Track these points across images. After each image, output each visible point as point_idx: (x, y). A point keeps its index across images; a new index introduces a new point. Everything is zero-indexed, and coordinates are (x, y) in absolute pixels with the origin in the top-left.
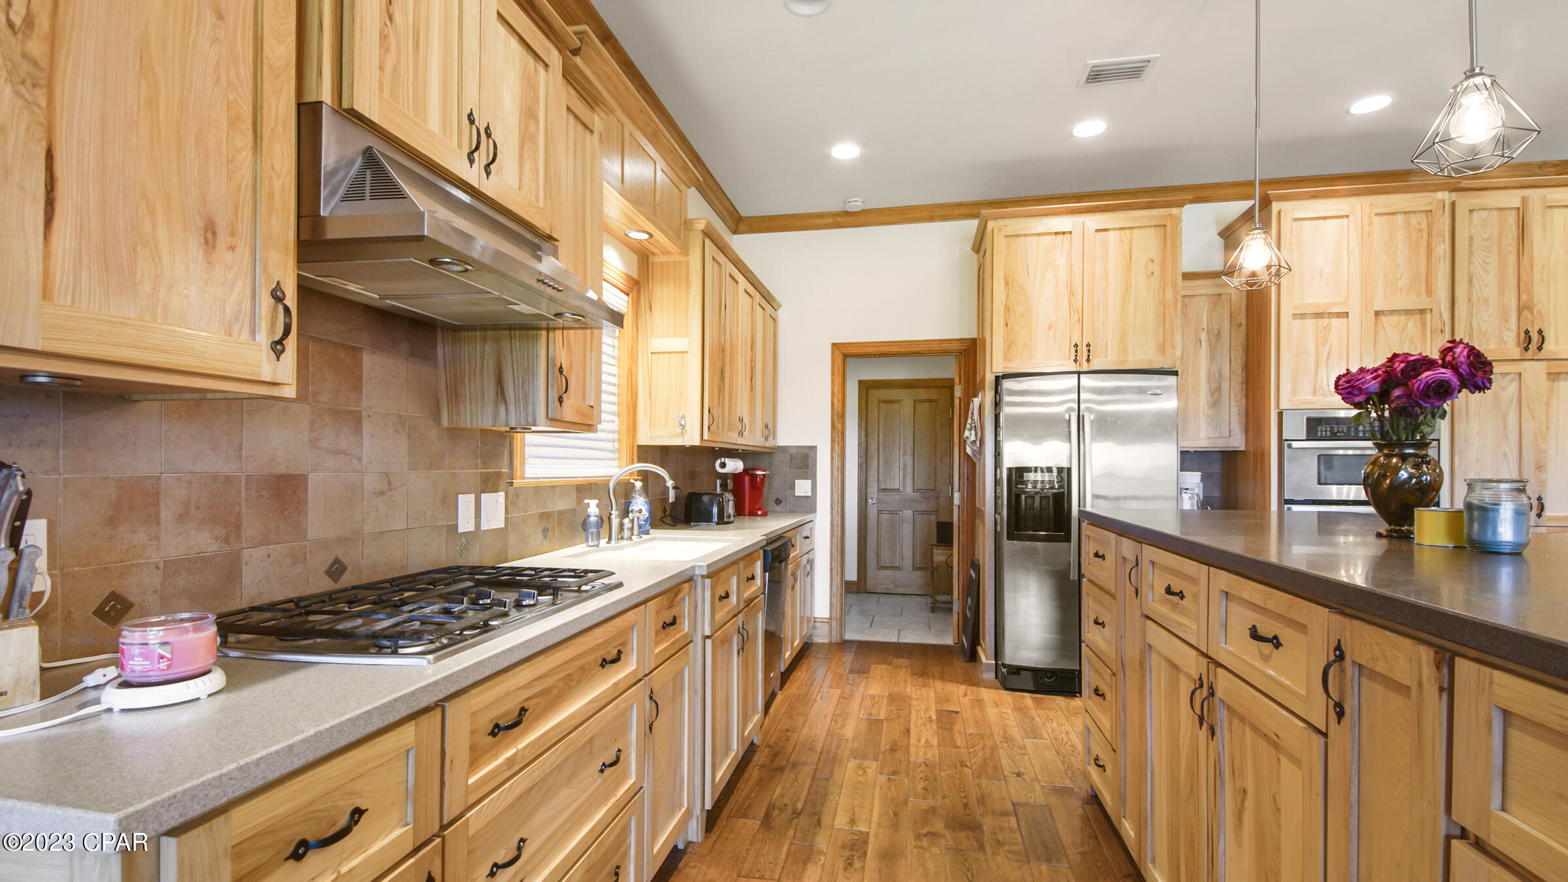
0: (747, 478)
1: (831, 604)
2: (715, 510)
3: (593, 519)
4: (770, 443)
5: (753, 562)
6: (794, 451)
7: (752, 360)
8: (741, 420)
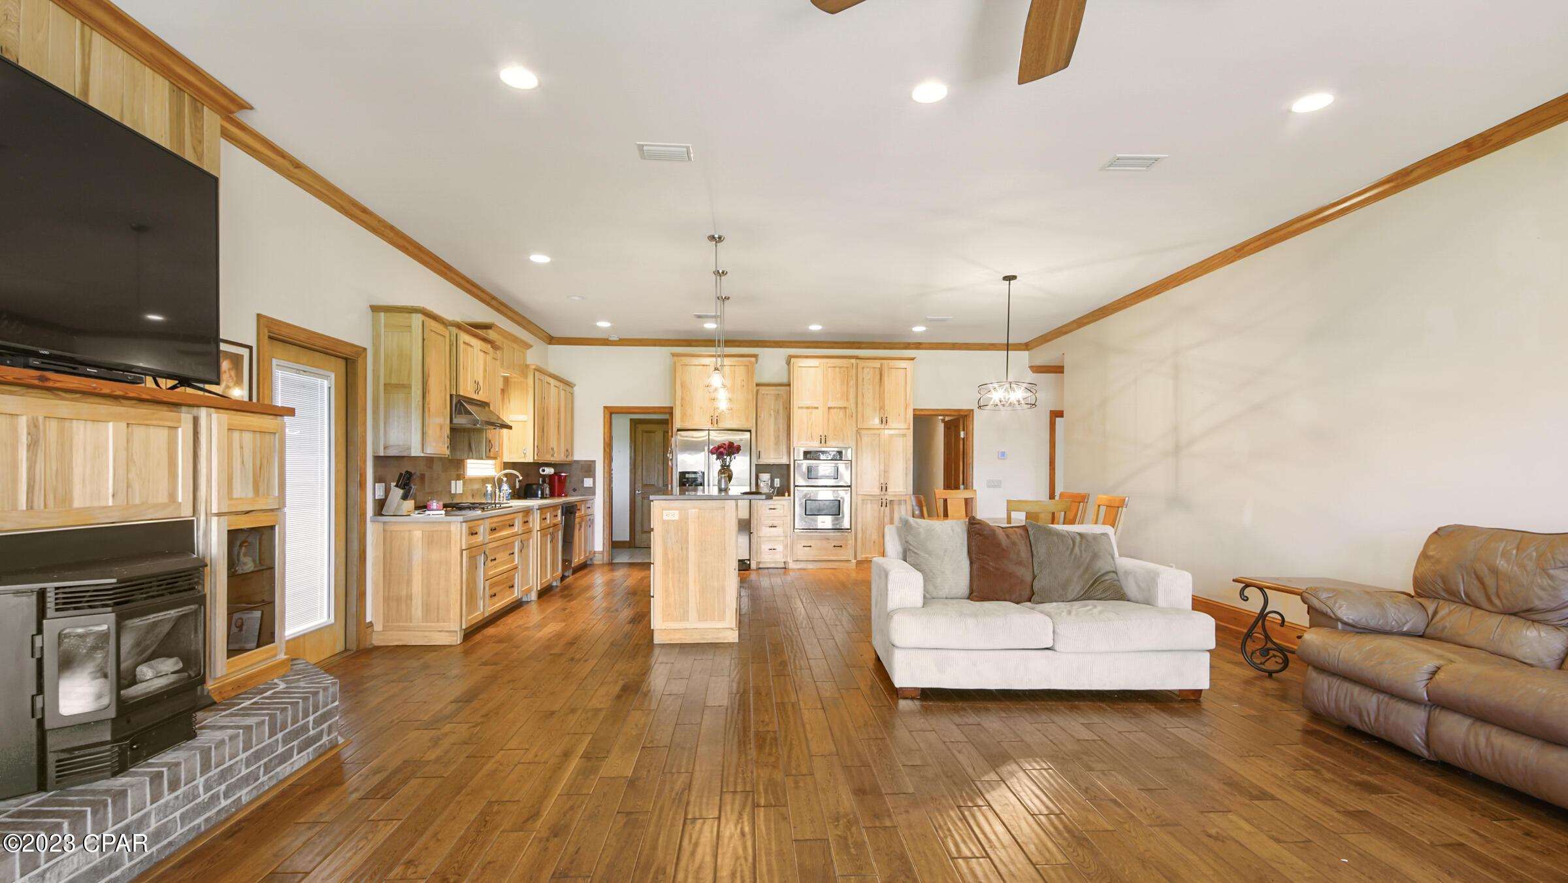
0: (556, 477)
1: (604, 544)
2: (540, 492)
3: (489, 492)
4: (569, 459)
5: (557, 510)
6: (583, 463)
7: (559, 419)
8: (553, 449)
